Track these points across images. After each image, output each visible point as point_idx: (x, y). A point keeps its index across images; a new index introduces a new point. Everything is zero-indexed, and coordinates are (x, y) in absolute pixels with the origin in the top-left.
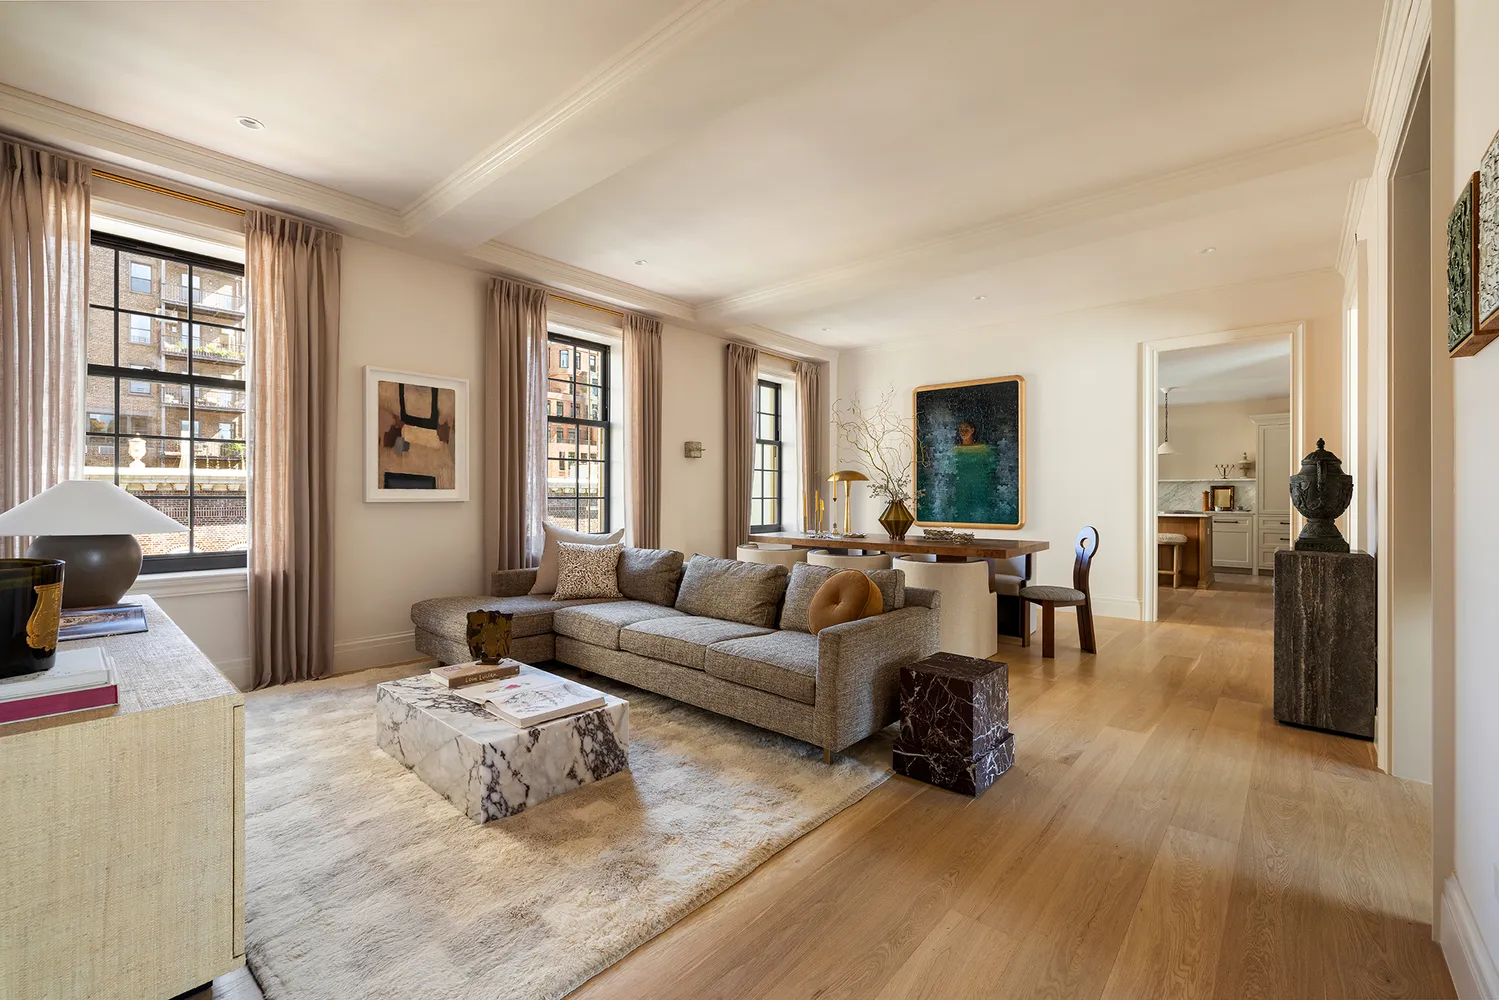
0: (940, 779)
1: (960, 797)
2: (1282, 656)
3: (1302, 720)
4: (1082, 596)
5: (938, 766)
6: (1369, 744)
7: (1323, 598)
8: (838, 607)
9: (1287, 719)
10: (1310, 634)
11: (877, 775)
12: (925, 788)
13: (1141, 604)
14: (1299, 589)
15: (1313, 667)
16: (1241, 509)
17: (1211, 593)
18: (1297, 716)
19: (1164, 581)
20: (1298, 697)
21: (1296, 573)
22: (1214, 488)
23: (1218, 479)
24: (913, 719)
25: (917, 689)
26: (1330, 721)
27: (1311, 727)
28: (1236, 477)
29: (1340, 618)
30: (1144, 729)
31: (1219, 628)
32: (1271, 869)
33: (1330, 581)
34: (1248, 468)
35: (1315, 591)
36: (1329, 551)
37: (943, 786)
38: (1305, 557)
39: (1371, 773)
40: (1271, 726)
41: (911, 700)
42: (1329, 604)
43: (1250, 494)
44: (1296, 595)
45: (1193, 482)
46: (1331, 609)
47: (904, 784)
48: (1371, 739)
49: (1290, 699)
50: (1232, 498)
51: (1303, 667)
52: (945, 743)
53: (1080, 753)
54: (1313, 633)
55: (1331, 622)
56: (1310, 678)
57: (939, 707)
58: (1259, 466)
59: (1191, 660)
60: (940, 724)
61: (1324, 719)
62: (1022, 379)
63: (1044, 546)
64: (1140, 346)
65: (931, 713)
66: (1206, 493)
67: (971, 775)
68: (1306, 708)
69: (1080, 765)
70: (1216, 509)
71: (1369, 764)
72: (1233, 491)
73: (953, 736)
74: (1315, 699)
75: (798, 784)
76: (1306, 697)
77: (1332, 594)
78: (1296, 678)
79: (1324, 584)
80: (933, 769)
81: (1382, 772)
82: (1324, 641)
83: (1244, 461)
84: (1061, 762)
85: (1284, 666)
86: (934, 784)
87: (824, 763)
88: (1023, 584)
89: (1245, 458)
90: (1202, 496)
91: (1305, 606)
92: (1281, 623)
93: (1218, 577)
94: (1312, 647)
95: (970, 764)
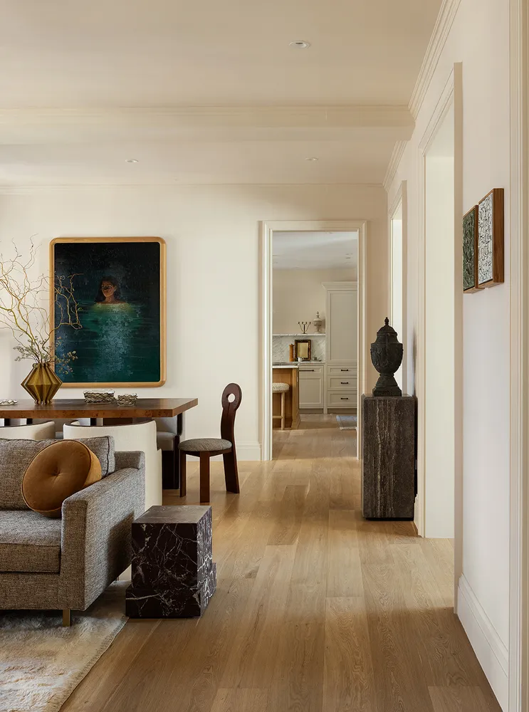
0: (170, 610)
1: (189, 621)
2: (368, 472)
3: (379, 514)
4: (230, 445)
5: (169, 600)
6: (412, 522)
7: (389, 431)
8: (60, 478)
9: (370, 516)
10: (383, 454)
11: (114, 626)
12: (157, 624)
13: (261, 446)
14: (377, 424)
15: (385, 477)
16: (316, 359)
17: (301, 432)
18: (376, 514)
19: (276, 424)
20: (376, 498)
21: (375, 412)
22: (297, 342)
23: (300, 334)
24: (143, 566)
25: (147, 539)
26: (393, 512)
27: (383, 519)
28: (312, 333)
29: (398, 440)
30: (291, 542)
31: (315, 459)
32: (383, 604)
33: (393, 417)
34: (320, 325)
35: (385, 424)
36: (392, 396)
37: (174, 616)
38: (380, 401)
39: (415, 538)
40: (361, 523)
41: (142, 550)
42: (393, 431)
43: (321, 348)
44: (375, 428)
45: (282, 337)
46: (394, 435)
47: (139, 626)
48: (412, 519)
49: (372, 502)
50: (309, 350)
51: (379, 477)
52: (172, 579)
53: (258, 568)
54: (384, 453)
55: (393, 445)
56: (383, 485)
57: (168, 550)
58: (327, 325)
59: (303, 487)
60: (169, 564)
61: (391, 511)
62: (163, 242)
63: (193, 403)
64: (260, 224)
65: (160, 559)
66: (292, 346)
67: (197, 600)
68: (381, 506)
69: (261, 575)
70: (299, 359)
71: (413, 533)
72: (310, 344)
73: (179, 572)
74: (385, 498)
75: (53, 649)
76: (381, 497)
77: (394, 426)
78: (376, 485)
79: (390, 419)
80: (164, 604)
81: (420, 537)
82: (390, 458)
83: (317, 319)
84: (246, 578)
85: (369, 480)
86: (165, 617)
87: (64, 626)
88: (177, 439)
89: (318, 316)
90: (289, 348)
91: (380, 434)
92: (367, 448)
93: (303, 418)
94: (383, 462)
95: (195, 591)
